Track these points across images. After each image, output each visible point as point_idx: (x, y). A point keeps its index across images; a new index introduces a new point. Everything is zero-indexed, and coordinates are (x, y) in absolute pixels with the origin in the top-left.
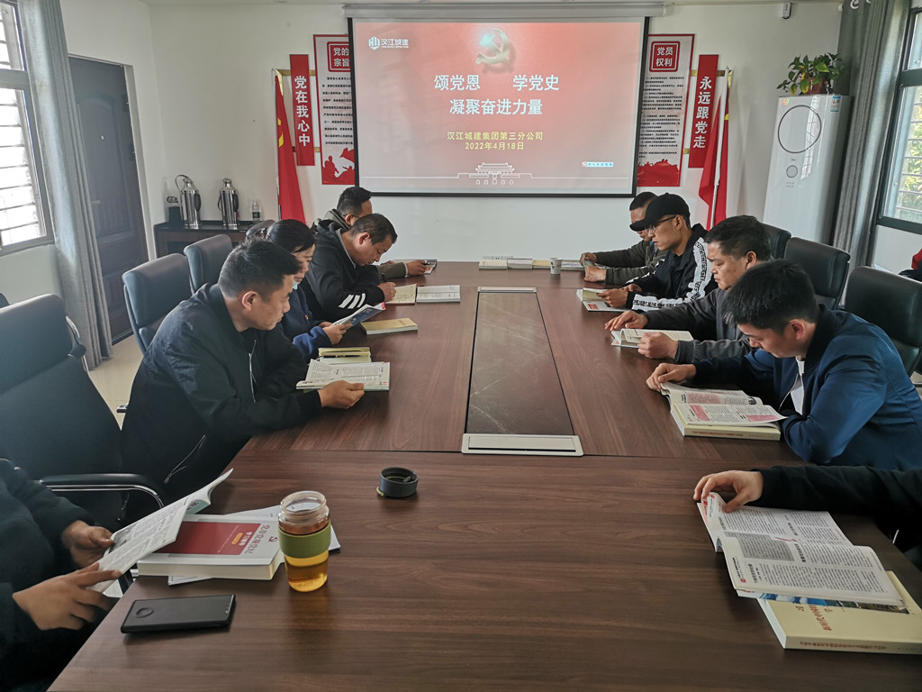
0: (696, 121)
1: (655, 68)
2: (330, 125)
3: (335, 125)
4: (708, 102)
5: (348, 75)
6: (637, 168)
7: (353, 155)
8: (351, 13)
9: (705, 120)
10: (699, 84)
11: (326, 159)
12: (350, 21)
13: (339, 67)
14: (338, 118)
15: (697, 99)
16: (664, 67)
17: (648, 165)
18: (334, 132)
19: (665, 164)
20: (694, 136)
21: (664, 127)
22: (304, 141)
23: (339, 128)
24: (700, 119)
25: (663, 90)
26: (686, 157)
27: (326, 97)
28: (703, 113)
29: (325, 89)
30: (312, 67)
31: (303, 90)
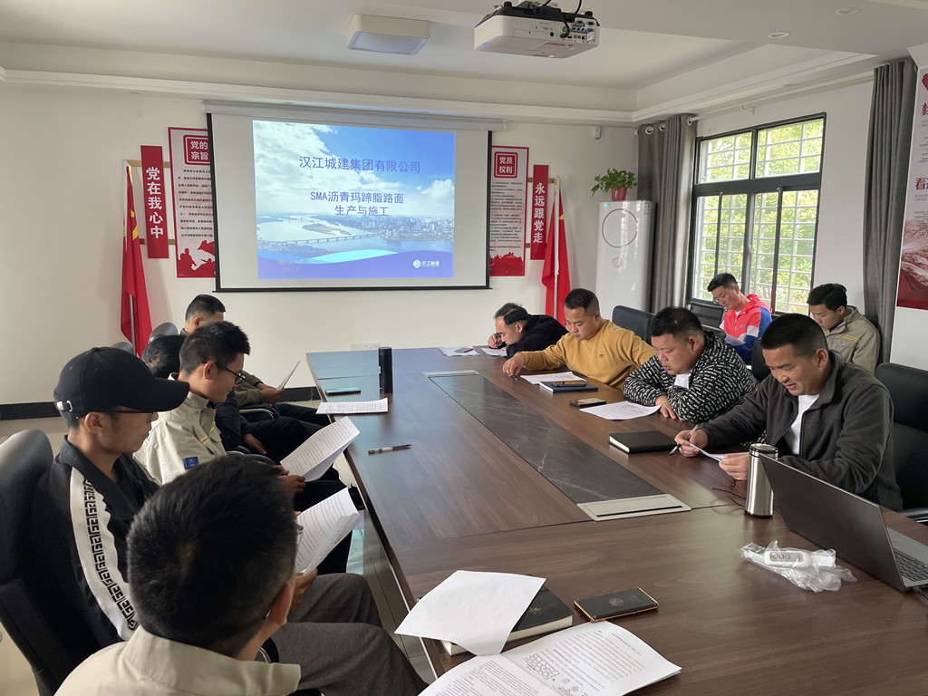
0: (534, 220)
1: (499, 174)
2: (187, 217)
3: (192, 218)
4: (543, 204)
5: (208, 168)
6: (489, 260)
7: (213, 248)
8: (210, 109)
9: (541, 219)
10: (534, 190)
11: (182, 251)
12: (209, 116)
13: (197, 160)
14: (196, 211)
15: (534, 202)
16: (506, 174)
17: (497, 257)
18: (190, 225)
19: (511, 257)
20: (533, 233)
21: (509, 225)
22: (157, 233)
23: (196, 221)
24: (537, 219)
25: (507, 193)
26: (528, 251)
27: (181, 189)
28: (540, 213)
29: (181, 182)
30: (166, 158)
31: (156, 182)
